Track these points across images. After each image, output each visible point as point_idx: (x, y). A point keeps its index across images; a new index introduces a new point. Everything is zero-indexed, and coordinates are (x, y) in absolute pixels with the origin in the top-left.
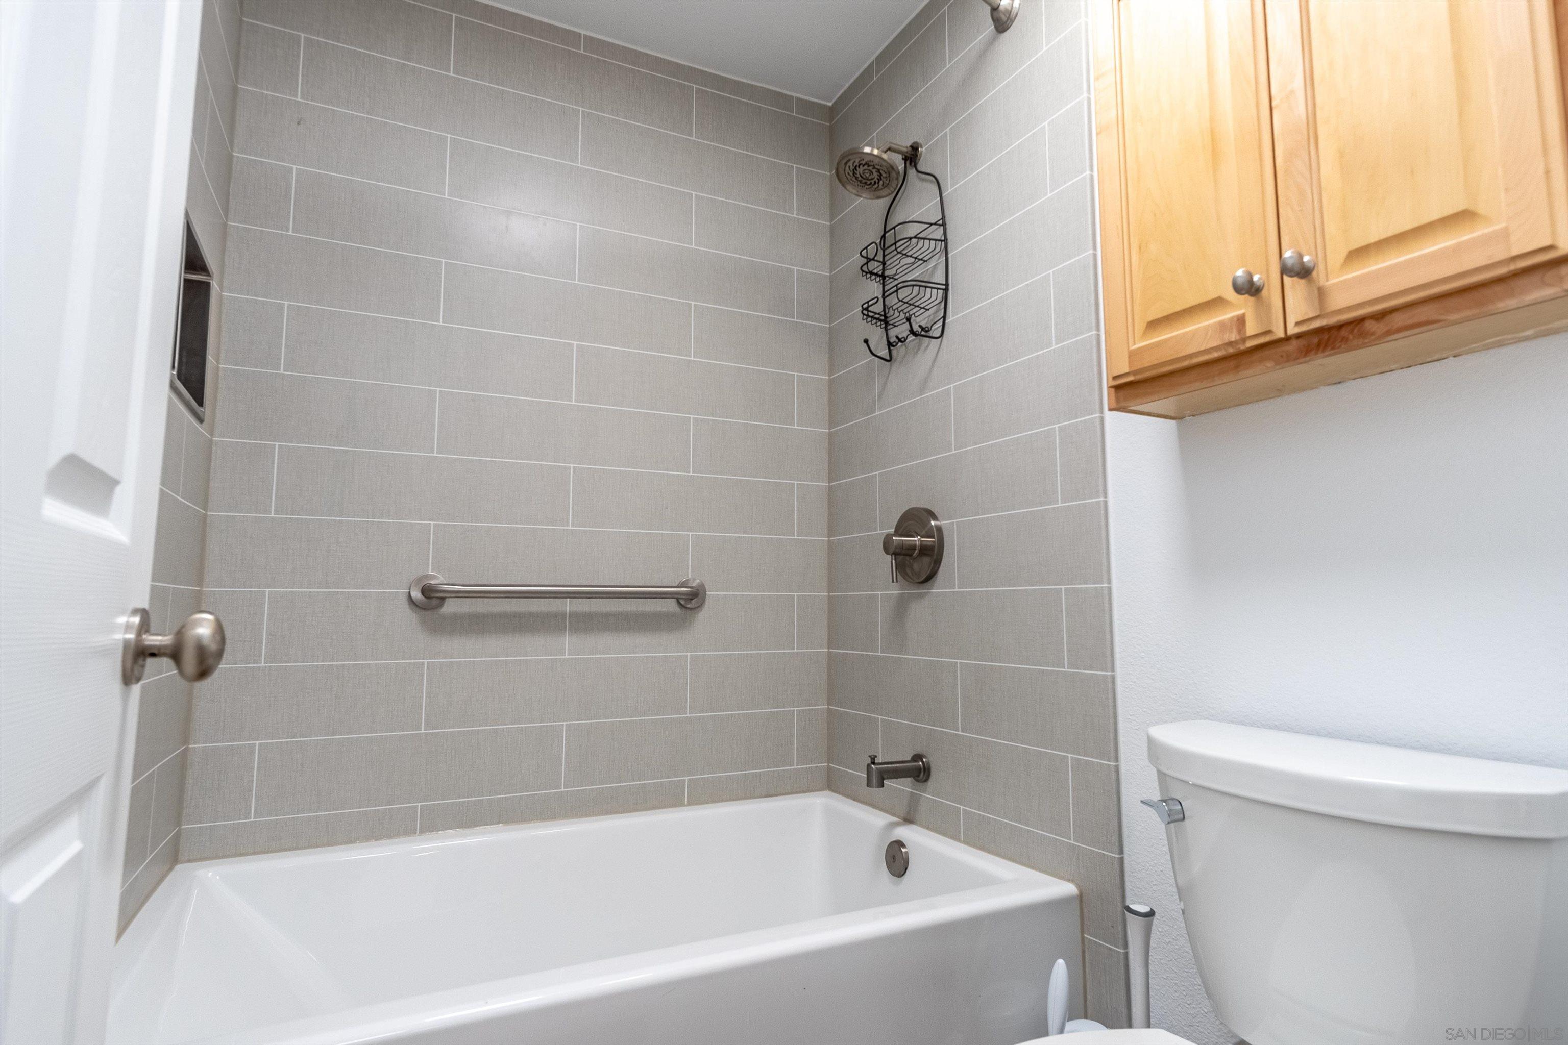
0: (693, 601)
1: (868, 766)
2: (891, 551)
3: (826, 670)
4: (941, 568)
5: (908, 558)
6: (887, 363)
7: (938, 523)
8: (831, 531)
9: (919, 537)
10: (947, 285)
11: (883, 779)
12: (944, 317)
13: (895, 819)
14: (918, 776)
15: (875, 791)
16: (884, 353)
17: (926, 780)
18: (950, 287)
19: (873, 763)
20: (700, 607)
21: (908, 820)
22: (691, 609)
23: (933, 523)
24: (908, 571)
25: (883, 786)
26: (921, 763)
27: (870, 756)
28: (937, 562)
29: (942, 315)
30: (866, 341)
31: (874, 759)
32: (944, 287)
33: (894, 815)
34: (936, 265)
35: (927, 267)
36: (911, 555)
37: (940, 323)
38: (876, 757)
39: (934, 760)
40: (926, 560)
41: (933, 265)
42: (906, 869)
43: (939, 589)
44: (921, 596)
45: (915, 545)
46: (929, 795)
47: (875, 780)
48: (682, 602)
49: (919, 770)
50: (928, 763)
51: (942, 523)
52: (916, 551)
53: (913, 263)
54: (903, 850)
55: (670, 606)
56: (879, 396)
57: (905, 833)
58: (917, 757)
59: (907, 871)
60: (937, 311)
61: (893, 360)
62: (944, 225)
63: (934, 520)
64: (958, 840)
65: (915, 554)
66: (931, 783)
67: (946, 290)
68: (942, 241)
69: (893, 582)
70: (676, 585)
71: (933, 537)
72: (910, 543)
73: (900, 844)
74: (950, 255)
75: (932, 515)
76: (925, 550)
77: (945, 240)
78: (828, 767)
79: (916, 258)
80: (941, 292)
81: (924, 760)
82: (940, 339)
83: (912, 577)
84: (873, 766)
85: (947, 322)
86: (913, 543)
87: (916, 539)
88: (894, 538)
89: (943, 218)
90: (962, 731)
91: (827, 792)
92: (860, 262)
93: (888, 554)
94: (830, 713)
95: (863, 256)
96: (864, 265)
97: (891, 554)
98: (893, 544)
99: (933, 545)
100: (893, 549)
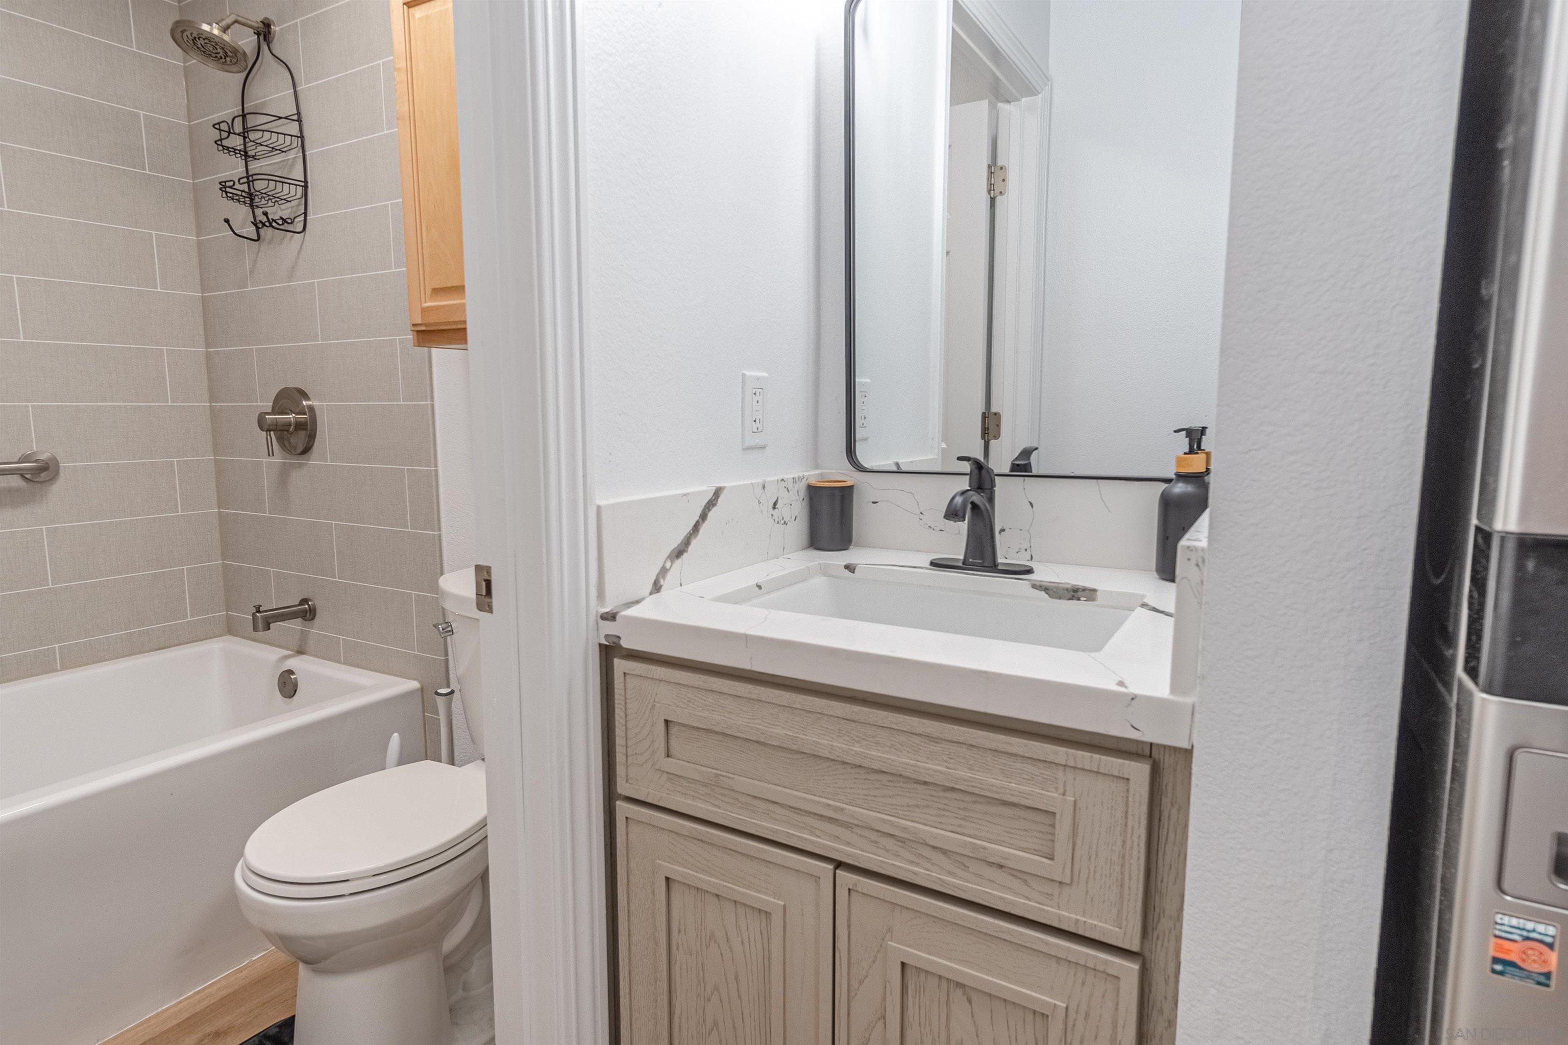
0: (42, 475)
1: (254, 614)
2: (265, 428)
3: (218, 529)
4: (315, 444)
5: (285, 433)
6: (257, 243)
7: (310, 403)
8: (213, 398)
9: (294, 415)
10: (306, 182)
11: (269, 624)
12: (305, 214)
13: (289, 652)
14: (306, 616)
15: (261, 634)
16: (250, 231)
17: (313, 619)
18: (309, 185)
19: (259, 612)
21: (300, 652)
22: (40, 482)
23: (304, 403)
24: (286, 443)
25: (269, 629)
26: (307, 606)
27: (254, 607)
28: (312, 437)
29: (303, 211)
30: (227, 221)
31: (259, 608)
32: (303, 184)
33: (287, 649)
34: (295, 157)
35: (287, 156)
36: (288, 431)
37: (302, 218)
38: (261, 606)
39: (318, 602)
40: (302, 434)
41: (293, 156)
42: (296, 691)
43: (314, 461)
44: (301, 466)
45: (291, 421)
46: (315, 630)
47: (260, 625)
48: (28, 476)
49: (305, 611)
50: (314, 606)
51: (314, 404)
52: (292, 427)
53: (271, 151)
54: (292, 677)
55: (12, 481)
56: (250, 272)
57: (295, 663)
58: (304, 601)
59: (296, 694)
60: (299, 205)
61: (261, 239)
62: (299, 121)
63: (305, 400)
64: (339, 662)
65: (291, 430)
66: (317, 621)
67: (306, 187)
68: (298, 137)
69: (269, 455)
70: (18, 461)
71: (306, 415)
72: (285, 420)
73: (291, 672)
74: (307, 153)
75: (304, 395)
76: (300, 426)
77: (302, 137)
78: (228, 615)
79: (273, 148)
80: (300, 189)
81: (310, 603)
82: (303, 234)
83: (288, 447)
84: (257, 614)
85: (308, 218)
86: (289, 420)
87: (291, 416)
88: (267, 417)
89: (299, 113)
90: (339, 579)
91: (228, 637)
92: (216, 134)
93: (262, 430)
94: (225, 566)
95: (220, 130)
96: (221, 140)
97: (268, 430)
98: (269, 422)
99: (307, 422)
100: (270, 425)
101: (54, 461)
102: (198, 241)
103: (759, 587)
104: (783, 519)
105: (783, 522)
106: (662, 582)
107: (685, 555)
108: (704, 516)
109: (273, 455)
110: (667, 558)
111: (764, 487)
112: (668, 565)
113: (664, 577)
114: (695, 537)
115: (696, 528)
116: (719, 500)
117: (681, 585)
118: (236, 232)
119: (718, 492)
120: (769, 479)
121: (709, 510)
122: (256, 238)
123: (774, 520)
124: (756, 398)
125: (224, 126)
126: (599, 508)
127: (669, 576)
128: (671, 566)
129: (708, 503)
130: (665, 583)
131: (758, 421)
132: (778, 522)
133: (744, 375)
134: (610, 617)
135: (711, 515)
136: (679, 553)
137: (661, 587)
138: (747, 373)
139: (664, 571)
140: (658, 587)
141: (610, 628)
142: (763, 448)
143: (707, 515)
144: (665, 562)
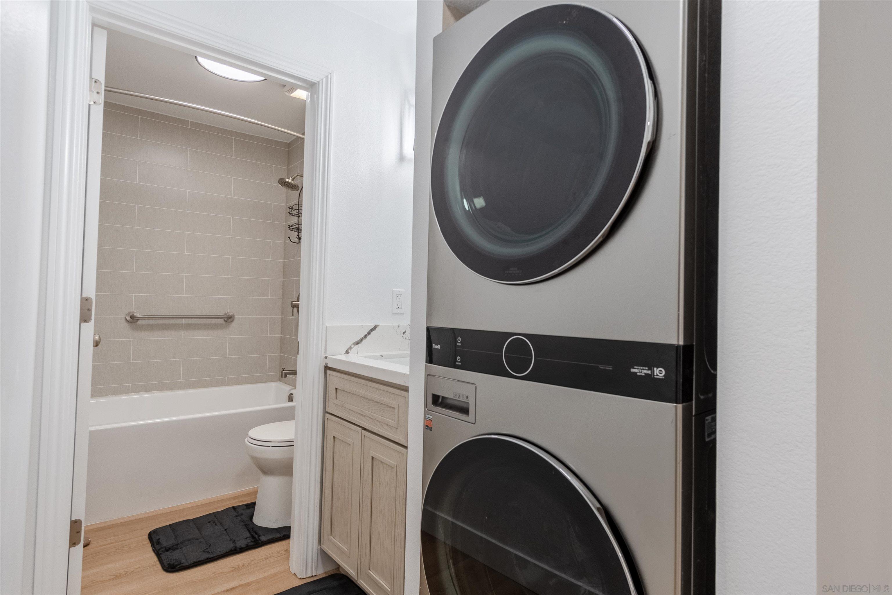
0: (230, 320)
1: (282, 371)
2: (292, 306)
3: (280, 343)
6: (298, 244)
8: (283, 296)
11: (286, 375)
15: (284, 378)
16: (297, 240)
19: (283, 371)
20: (232, 321)
22: (229, 322)
25: (286, 377)
27: (282, 369)
30: (289, 238)
31: (284, 369)
33: (294, 387)
42: (292, 400)
47: (283, 375)
48: (226, 320)
54: (292, 396)
55: (222, 321)
57: (294, 392)
70: (223, 314)
72: (297, 304)
73: (292, 394)
78: (279, 374)
88: (293, 302)
91: (279, 382)
92: (289, 210)
93: (291, 307)
94: (280, 356)
95: (290, 208)
96: (290, 212)
97: (293, 307)
98: (293, 304)
100: (294, 305)
101: (234, 315)
102: (284, 245)
103: (382, 356)
104: (408, 338)
105: (408, 339)
106: (350, 351)
107: (360, 344)
108: (369, 333)
109: (294, 316)
110: (352, 344)
111: (399, 327)
112: (353, 346)
113: (350, 350)
114: (365, 339)
115: (365, 336)
116: (377, 329)
117: (358, 353)
118: (292, 241)
119: (376, 327)
120: (401, 324)
121: (372, 331)
122: (298, 242)
123: (404, 338)
124: (398, 298)
125: (291, 208)
126: (327, 326)
127: (353, 349)
128: (354, 347)
129: (371, 329)
130: (351, 352)
131: (399, 305)
132: (405, 339)
133: (393, 290)
134: (326, 358)
135: (372, 333)
136: (358, 343)
137: (349, 353)
138: (394, 289)
139: (350, 348)
140: (348, 352)
141: (326, 361)
142: (403, 314)
143: (371, 333)
144: (351, 345)
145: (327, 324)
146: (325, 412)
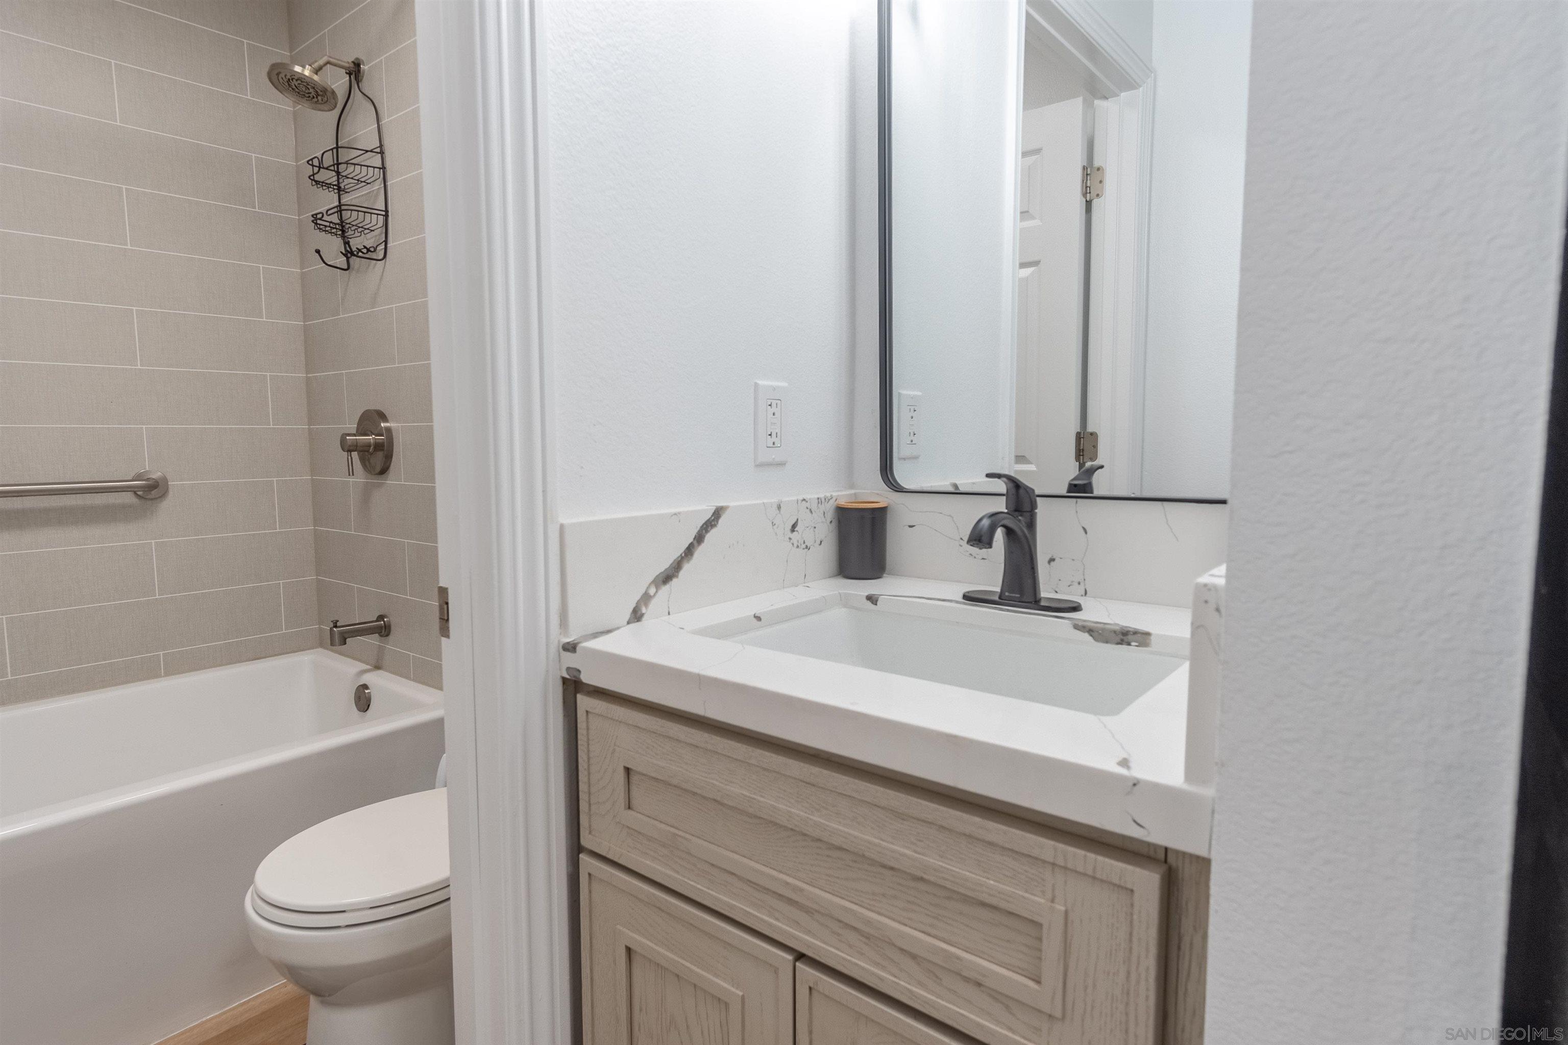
0: (153, 492)
2: (347, 449)
3: (313, 545)
4: (392, 464)
5: (366, 453)
6: (347, 272)
7: (388, 425)
8: (311, 421)
9: (373, 436)
10: (387, 211)
11: (345, 639)
12: (386, 242)
13: (369, 667)
14: (381, 632)
15: (339, 645)
16: (341, 261)
17: (388, 635)
18: (390, 214)
19: (336, 627)
20: (164, 495)
21: (377, 667)
22: (152, 499)
23: (382, 425)
24: (367, 463)
25: (345, 644)
26: (382, 622)
27: (332, 621)
28: (389, 457)
29: (384, 239)
30: (318, 252)
31: (336, 623)
32: (384, 213)
34: (378, 188)
35: (373, 188)
36: (368, 451)
37: (382, 246)
38: (338, 621)
39: (393, 620)
40: (380, 455)
41: (378, 187)
42: (369, 705)
43: (392, 481)
44: (380, 485)
45: (370, 442)
46: (392, 646)
47: (337, 638)
48: (139, 493)
49: (380, 627)
50: (389, 622)
51: (392, 425)
52: (372, 447)
53: (358, 184)
54: (366, 691)
55: (128, 498)
56: (343, 300)
57: (372, 679)
58: (381, 618)
59: (370, 708)
60: (381, 233)
61: (350, 268)
62: (382, 153)
63: (383, 422)
64: (408, 678)
65: (370, 451)
66: (391, 637)
67: (386, 216)
68: (380, 168)
69: (349, 475)
70: (130, 478)
71: (383, 436)
72: (367, 441)
73: (365, 687)
74: (389, 183)
75: (383, 417)
76: (379, 446)
77: (383, 168)
78: (320, 628)
79: (358, 180)
80: (381, 218)
81: (385, 620)
82: (384, 261)
83: (369, 468)
84: (335, 629)
85: (388, 245)
86: (369, 441)
87: (371, 437)
88: (348, 438)
89: (381, 146)
90: (410, 596)
91: (320, 650)
92: (309, 170)
93: (344, 451)
94: (318, 581)
95: (313, 166)
96: (313, 175)
97: (350, 451)
98: (349, 443)
99: (384, 443)
100: (350, 446)
101: (165, 480)
102: (303, 273)
103: (758, 618)
104: (804, 543)
105: (804, 546)
106: (644, 610)
107: (675, 580)
108: (700, 538)
109: (353, 475)
110: (650, 584)
111: (779, 507)
112: (652, 591)
113: (646, 605)
114: (688, 561)
115: (689, 551)
116: (720, 521)
117: (669, 614)
118: (329, 263)
119: (718, 513)
120: (785, 499)
121: (707, 532)
122: (346, 267)
123: (793, 544)
124: (770, 411)
125: (316, 162)
126: (562, 527)
127: (653, 603)
128: (656, 592)
129: (706, 523)
130: (648, 611)
131: (774, 435)
132: (798, 547)
133: (756, 385)
134: (571, 648)
135: (710, 537)
136: (667, 578)
137: (642, 615)
138: (760, 382)
139: (646, 598)
140: (639, 614)
141: (570, 660)
142: (782, 464)
143: (705, 536)
144: (648, 588)
145: (565, 519)
146: (576, 849)
